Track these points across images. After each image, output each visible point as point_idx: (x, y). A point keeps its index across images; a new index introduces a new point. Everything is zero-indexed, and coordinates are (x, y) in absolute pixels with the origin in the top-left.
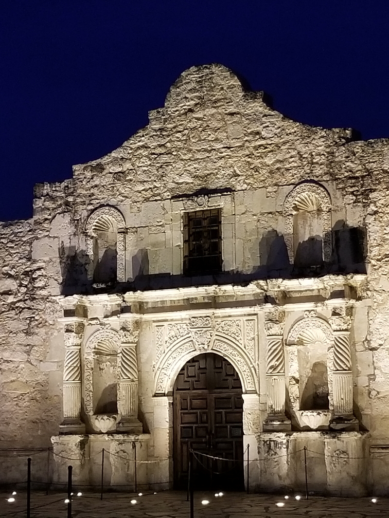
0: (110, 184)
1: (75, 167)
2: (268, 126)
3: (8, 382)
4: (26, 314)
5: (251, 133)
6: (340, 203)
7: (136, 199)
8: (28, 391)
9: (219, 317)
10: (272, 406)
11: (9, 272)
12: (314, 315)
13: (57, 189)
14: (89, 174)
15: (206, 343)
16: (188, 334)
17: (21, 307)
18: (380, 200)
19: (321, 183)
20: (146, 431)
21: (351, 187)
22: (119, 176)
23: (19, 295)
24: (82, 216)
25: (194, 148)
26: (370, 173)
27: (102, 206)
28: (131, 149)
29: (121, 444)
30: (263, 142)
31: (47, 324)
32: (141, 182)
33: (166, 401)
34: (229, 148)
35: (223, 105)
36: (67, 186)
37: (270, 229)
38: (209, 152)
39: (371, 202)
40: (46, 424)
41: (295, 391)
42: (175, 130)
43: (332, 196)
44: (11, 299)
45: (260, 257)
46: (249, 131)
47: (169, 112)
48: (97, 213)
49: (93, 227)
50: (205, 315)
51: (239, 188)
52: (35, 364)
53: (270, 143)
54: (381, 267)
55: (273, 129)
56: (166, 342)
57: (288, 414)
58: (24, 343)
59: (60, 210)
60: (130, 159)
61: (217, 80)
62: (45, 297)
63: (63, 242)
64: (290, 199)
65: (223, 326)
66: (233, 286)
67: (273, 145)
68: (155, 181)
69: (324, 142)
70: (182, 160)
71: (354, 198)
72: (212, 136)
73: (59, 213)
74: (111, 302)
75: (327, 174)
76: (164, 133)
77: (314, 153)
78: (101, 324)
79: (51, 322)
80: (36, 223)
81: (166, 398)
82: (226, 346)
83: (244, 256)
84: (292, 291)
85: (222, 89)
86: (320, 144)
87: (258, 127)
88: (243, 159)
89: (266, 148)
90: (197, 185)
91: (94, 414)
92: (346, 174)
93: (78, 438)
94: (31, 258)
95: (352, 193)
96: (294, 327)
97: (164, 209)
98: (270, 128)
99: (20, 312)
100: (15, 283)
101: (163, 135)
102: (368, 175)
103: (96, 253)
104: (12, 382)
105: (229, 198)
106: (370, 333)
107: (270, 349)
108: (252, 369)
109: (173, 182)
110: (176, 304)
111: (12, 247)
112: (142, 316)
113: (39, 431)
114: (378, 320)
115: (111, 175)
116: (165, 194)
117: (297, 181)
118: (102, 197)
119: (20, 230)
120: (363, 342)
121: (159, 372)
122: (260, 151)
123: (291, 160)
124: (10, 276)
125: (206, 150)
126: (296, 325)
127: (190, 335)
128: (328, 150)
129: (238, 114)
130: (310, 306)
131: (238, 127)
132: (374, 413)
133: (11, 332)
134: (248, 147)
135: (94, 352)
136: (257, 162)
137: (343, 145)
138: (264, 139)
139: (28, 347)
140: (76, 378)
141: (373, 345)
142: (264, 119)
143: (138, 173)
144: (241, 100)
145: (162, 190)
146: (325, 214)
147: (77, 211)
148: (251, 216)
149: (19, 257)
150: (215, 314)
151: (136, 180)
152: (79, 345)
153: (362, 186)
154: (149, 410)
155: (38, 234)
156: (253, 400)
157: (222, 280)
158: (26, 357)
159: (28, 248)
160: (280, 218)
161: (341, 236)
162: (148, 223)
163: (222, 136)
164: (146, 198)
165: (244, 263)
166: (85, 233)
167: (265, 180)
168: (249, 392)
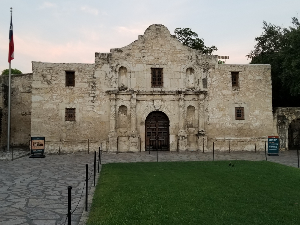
3: (85, 117)
4: (92, 95)
6: (200, 71)
7: (134, 62)
12: (192, 102)
14: (117, 52)
17: (90, 93)
19: (194, 65)
21: (203, 67)
22: (128, 54)
23: (89, 89)
24: (114, 66)
25: (154, 49)
31: (101, 99)
32: (136, 57)
34: (166, 51)
36: (108, 55)
37: (178, 76)
39: (209, 72)
41: (186, 123)
43: (197, 69)
44: (86, 90)
48: (120, 65)
49: (118, 69)
51: (169, 63)
55: (180, 47)
57: (185, 129)
60: (132, 49)
61: (162, 30)
63: (107, 73)
64: (185, 68)
65: (164, 103)
67: (180, 52)
73: (105, 64)
74: (126, 94)
75: (196, 63)
78: (121, 100)
80: (96, 65)
82: (164, 109)
87: (175, 46)
91: (118, 128)
92: (201, 63)
94: (94, 77)
95: (203, 69)
96: (186, 105)
97: (144, 67)
100: (87, 85)
103: (118, 78)
105: (166, 66)
106: (207, 108)
109: (147, 59)
110: (148, 96)
114: (210, 104)
115: (125, 54)
120: (205, 110)
121: (142, 116)
122: (176, 53)
130: (191, 99)
132: (208, 129)
133: (86, 101)
135: (118, 109)
139: (93, 106)
143: (135, 54)
144: (170, 37)
145: (143, 61)
146: (196, 74)
147: (112, 64)
148: (173, 72)
149: (89, 77)
150: (162, 100)
151: (134, 56)
152: (116, 106)
153: (206, 67)
154: (138, 127)
155: (97, 69)
156: (173, 125)
157: (163, 90)
158: (92, 110)
159: (93, 73)
160: (182, 73)
161: (200, 80)
162: (138, 70)
163: (163, 47)
164: (138, 62)
165: (170, 86)
166: (115, 71)
167: (177, 62)
168: (172, 123)
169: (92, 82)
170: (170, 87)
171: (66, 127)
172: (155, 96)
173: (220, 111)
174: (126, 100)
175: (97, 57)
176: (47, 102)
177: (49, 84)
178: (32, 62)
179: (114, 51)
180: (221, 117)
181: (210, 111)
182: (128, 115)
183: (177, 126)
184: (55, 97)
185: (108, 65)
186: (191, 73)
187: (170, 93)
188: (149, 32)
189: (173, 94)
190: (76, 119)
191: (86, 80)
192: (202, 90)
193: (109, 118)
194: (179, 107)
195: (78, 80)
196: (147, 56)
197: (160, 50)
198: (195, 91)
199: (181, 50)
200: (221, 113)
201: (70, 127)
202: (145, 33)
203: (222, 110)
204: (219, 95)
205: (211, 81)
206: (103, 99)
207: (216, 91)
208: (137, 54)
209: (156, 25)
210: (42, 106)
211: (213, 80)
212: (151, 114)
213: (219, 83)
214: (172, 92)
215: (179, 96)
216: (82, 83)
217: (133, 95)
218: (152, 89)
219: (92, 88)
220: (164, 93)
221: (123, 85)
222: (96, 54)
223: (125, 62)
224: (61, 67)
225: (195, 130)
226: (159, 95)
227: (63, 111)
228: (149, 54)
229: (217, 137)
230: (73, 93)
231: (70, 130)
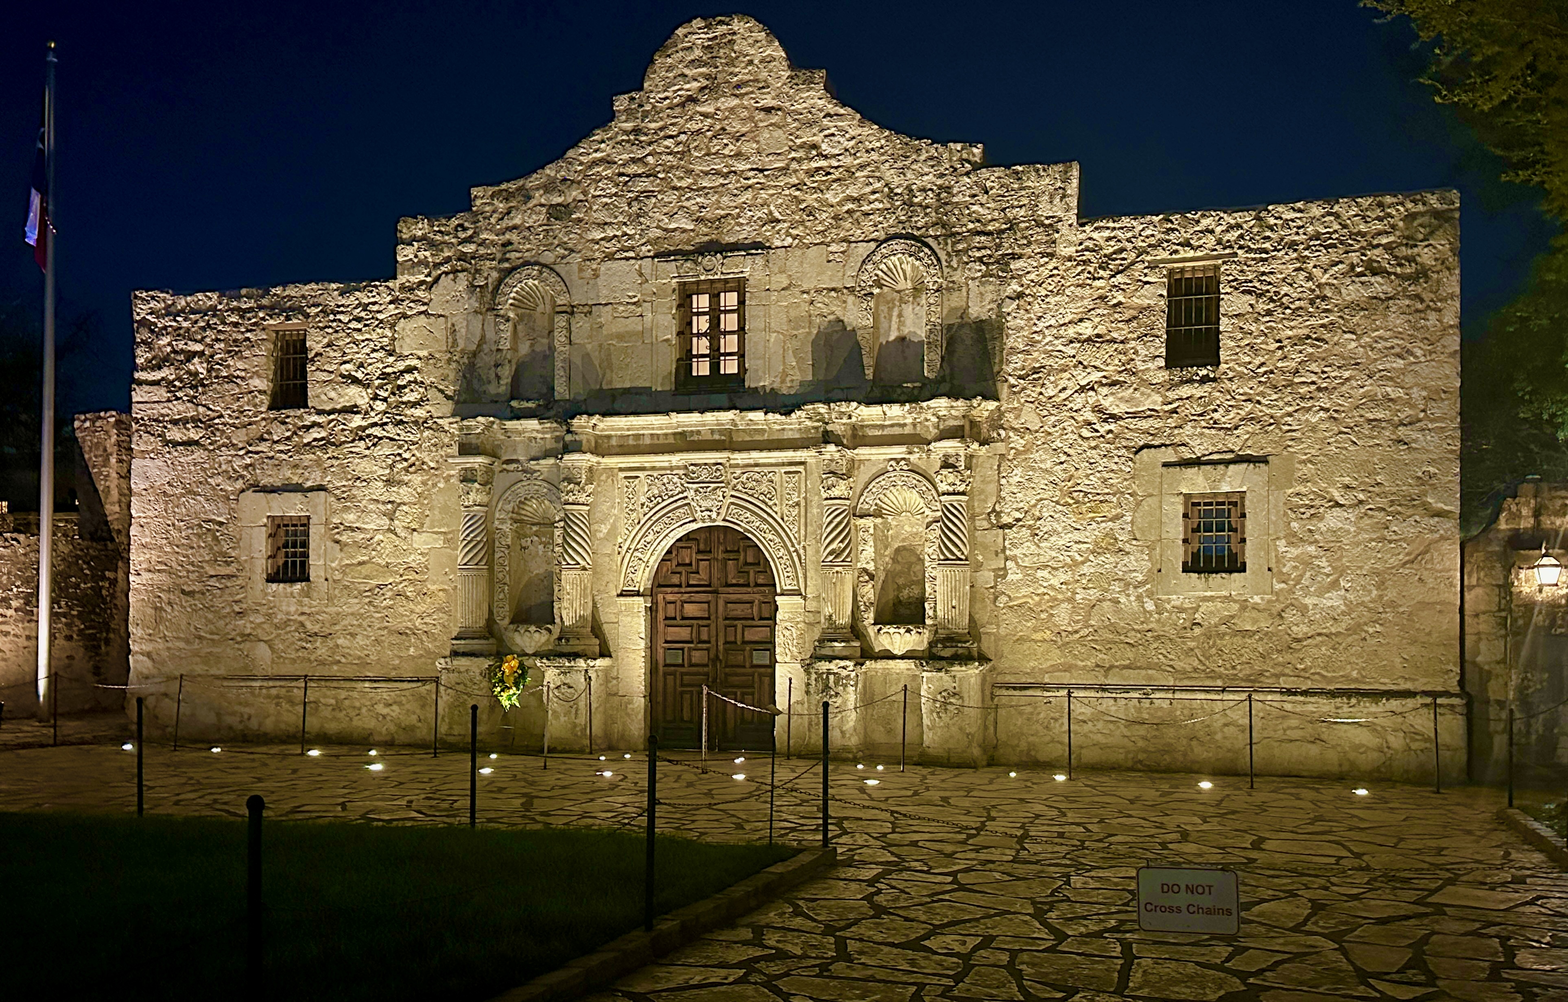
0: (540, 226)
1: (474, 191)
2: (833, 135)
3: (353, 565)
4: (385, 449)
5: (801, 146)
6: (958, 277)
7: (590, 253)
8: (391, 580)
9: (737, 466)
10: (831, 616)
11: (353, 373)
12: (905, 468)
13: (443, 229)
14: (501, 205)
15: (715, 509)
16: (682, 492)
17: (376, 437)
18: (1028, 273)
19: (926, 240)
20: (605, 653)
21: (979, 249)
22: (558, 213)
23: (373, 414)
24: (490, 280)
25: (698, 168)
26: (1012, 225)
27: (527, 263)
28: (581, 164)
29: (565, 673)
30: (823, 163)
31: (425, 467)
32: (599, 224)
33: (640, 603)
34: (761, 171)
35: (752, 92)
36: (461, 225)
37: (831, 317)
38: (725, 176)
39: (1013, 277)
40: (424, 638)
41: (869, 592)
42: (662, 134)
43: (944, 264)
44: (357, 421)
45: (813, 365)
46: (798, 141)
47: (652, 101)
48: (518, 276)
49: (510, 301)
50: (713, 461)
51: (778, 243)
52: (403, 535)
53: (836, 164)
54: (1024, 389)
55: (842, 140)
56: (643, 505)
57: (855, 631)
58: (383, 498)
59: (446, 268)
60: (579, 182)
61: (740, 45)
62: (421, 421)
63: (453, 325)
64: (869, 267)
65: (744, 480)
66: (766, 414)
67: (841, 170)
68: (625, 224)
69: (933, 166)
70: (675, 188)
71: (984, 268)
72: (731, 147)
73: (447, 273)
74: (543, 433)
75: (937, 224)
76: (643, 138)
77: (914, 187)
78: (524, 471)
79: (432, 465)
80: (402, 288)
81: (641, 599)
82: (748, 514)
83: (784, 363)
84: (867, 426)
85: (751, 62)
86: (926, 170)
87: (814, 135)
88: (787, 192)
89: (828, 173)
90: (704, 234)
91: (511, 623)
92: (971, 226)
93: (486, 663)
94: (394, 351)
95: (980, 260)
96: (870, 487)
97: (641, 275)
98: (836, 139)
99: (374, 445)
100: (364, 394)
101: (641, 142)
102: (1009, 229)
103: (514, 349)
104: (360, 564)
106: (1000, 499)
107: (831, 522)
108: (794, 554)
109: (658, 227)
110: (661, 441)
111: (359, 330)
112: (600, 459)
113: (412, 649)
114: (1018, 479)
115: (544, 210)
116: (644, 248)
117: (882, 235)
118: (527, 249)
119: (372, 300)
120: (989, 514)
121: (628, 555)
122: (817, 178)
123: (873, 197)
124: (356, 381)
125: (718, 173)
126: (873, 483)
127: (685, 494)
128: (939, 182)
129: (779, 109)
130: (898, 451)
131: (778, 133)
132: (1003, 632)
133: (359, 478)
134: (795, 171)
135: (511, 518)
136: (811, 199)
137: (967, 174)
138: (826, 157)
139: (389, 506)
140: (480, 560)
141: (1006, 519)
142: (825, 122)
143: (595, 208)
144: (785, 84)
145: (637, 241)
146: (931, 295)
147: (478, 270)
148: (798, 294)
150: (732, 461)
151: (590, 220)
152: (488, 504)
153: (998, 248)
154: (610, 619)
155: (408, 309)
158: (384, 523)
159: (387, 331)
160: (851, 299)
161: (957, 334)
162: (610, 298)
163: (748, 147)
164: (607, 252)
165: (783, 375)
166: (494, 312)
167: (825, 231)
169: (386, 379)
171: (270, 612)
172: (695, 438)
174: (548, 467)
177: (197, 401)
179: (489, 197)
181: (1015, 521)
183: (815, 613)
184: (223, 464)
185: (463, 281)
187: (776, 417)
188: (667, 70)
189: (796, 423)
190: (312, 574)
194: (824, 498)
195: (323, 370)
196: (658, 212)
197: (728, 171)
199: (848, 158)
201: (287, 615)
203: (1094, 513)
204: (1078, 420)
207: (1061, 393)
208: (604, 203)
213: (1080, 340)
214: (787, 415)
216: (339, 388)
218: (681, 404)
219: (384, 411)
223: (545, 258)
226: (716, 437)
227: (256, 531)
228: (669, 198)
231: (286, 628)
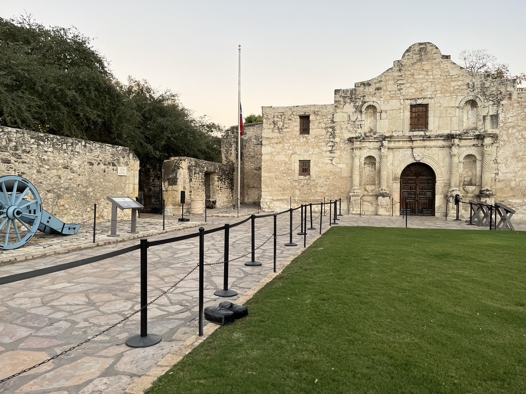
0: (373, 91)
3: (321, 171)
5: (444, 73)
6: (486, 104)
7: (386, 98)
10: (454, 184)
13: (347, 92)
14: (363, 87)
15: (420, 158)
16: (411, 154)
18: (505, 104)
21: (492, 98)
22: (378, 88)
23: (327, 136)
32: (389, 91)
34: (434, 79)
36: (352, 91)
37: (452, 114)
39: (501, 105)
43: (483, 101)
47: (404, 62)
48: (367, 103)
49: (364, 109)
52: (335, 164)
53: (454, 77)
54: (503, 131)
56: (400, 157)
57: (459, 188)
58: (330, 156)
60: (384, 81)
61: (428, 50)
63: (349, 115)
64: (463, 102)
65: (428, 152)
68: (396, 91)
70: (410, 83)
71: (493, 102)
73: (348, 103)
78: (368, 149)
80: (336, 106)
81: (399, 180)
82: (430, 160)
83: (439, 124)
84: (462, 139)
87: (448, 71)
88: (440, 84)
89: (452, 80)
90: (417, 94)
91: (364, 185)
94: (333, 121)
97: (400, 103)
98: (454, 72)
99: (327, 143)
103: (365, 120)
105: (433, 100)
106: (497, 157)
107: (454, 162)
108: (441, 169)
109: (405, 92)
110: (405, 142)
111: (324, 116)
115: (374, 88)
116: (401, 97)
117: (466, 95)
118: (370, 97)
119: (327, 109)
124: (323, 128)
126: (463, 153)
129: (439, 65)
132: (497, 188)
134: (443, 79)
135: (364, 161)
141: (498, 161)
143: (388, 87)
144: (440, 59)
145: (399, 95)
146: (479, 109)
147: (356, 102)
148: (443, 108)
149: (327, 120)
150: (425, 147)
151: (387, 90)
152: (360, 157)
153: (497, 98)
154: (391, 184)
155: (337, 111)
156: (441, 182)
157: (428, 134)
158: (330, 162)
159: (332, 116)
160: (458, 109)
161: (486, 118)
162: (392, 109)
163: (430, 73)
164: (392, 98)
165: (439, 127)
166: (361, 112)
167: (451, 93)
168: (440, 179)
169: (331, 127)
170: (438, 129)
171: (299, 183)
172: (416, 142)
173: (517, 161)
174: (375, 149)
175: (338, 96)
176: (279, 153)
177: (280, 133)
178: (262, 107)
179: (359, 85)
180: (519, 171)
181: (501, 162)
182: (376, 168)
183: (446, 183)
184: (286, 147)
185: (352, 104)
186: (472, 108)
187: (438, 137)
188: (408, 55)
189: (443, 138)
190: (311, 174)
191: (323, 125)
192: (490, 130)
193: (352, 172)
194: (451, 156)
195: (314, 125)
196: (405, 88)
197: (425, 79)
198: (477, 133)
199: (457, 76)
200: (520, 164)
201: (304, 184)
202: (404, 56)
203: (521, 160)
204: (517, 139)
205: (505, 118)
206: (344, 149)
207: (513, 132)
208: (391, 86)
209: (420, 44)
210: (272, 158)
211: (508, 116)
212: (408, 166)
213: (518, 120)
214: (441, 137)
215: (451, 141)
216: (318, 130)
217: (384, 142)
218: (411, 134)
219: (330, 135)
220: (429, 137)
221: (371, 130)
222: (336, 91)
223: (375, 99)
224: (294, 111)
225: (475, 190)
226: (421, 141)
227: (296, 164)
228: (408, 85)
229: (512, 199)
230: (307, 143)
231: (303, 186)
